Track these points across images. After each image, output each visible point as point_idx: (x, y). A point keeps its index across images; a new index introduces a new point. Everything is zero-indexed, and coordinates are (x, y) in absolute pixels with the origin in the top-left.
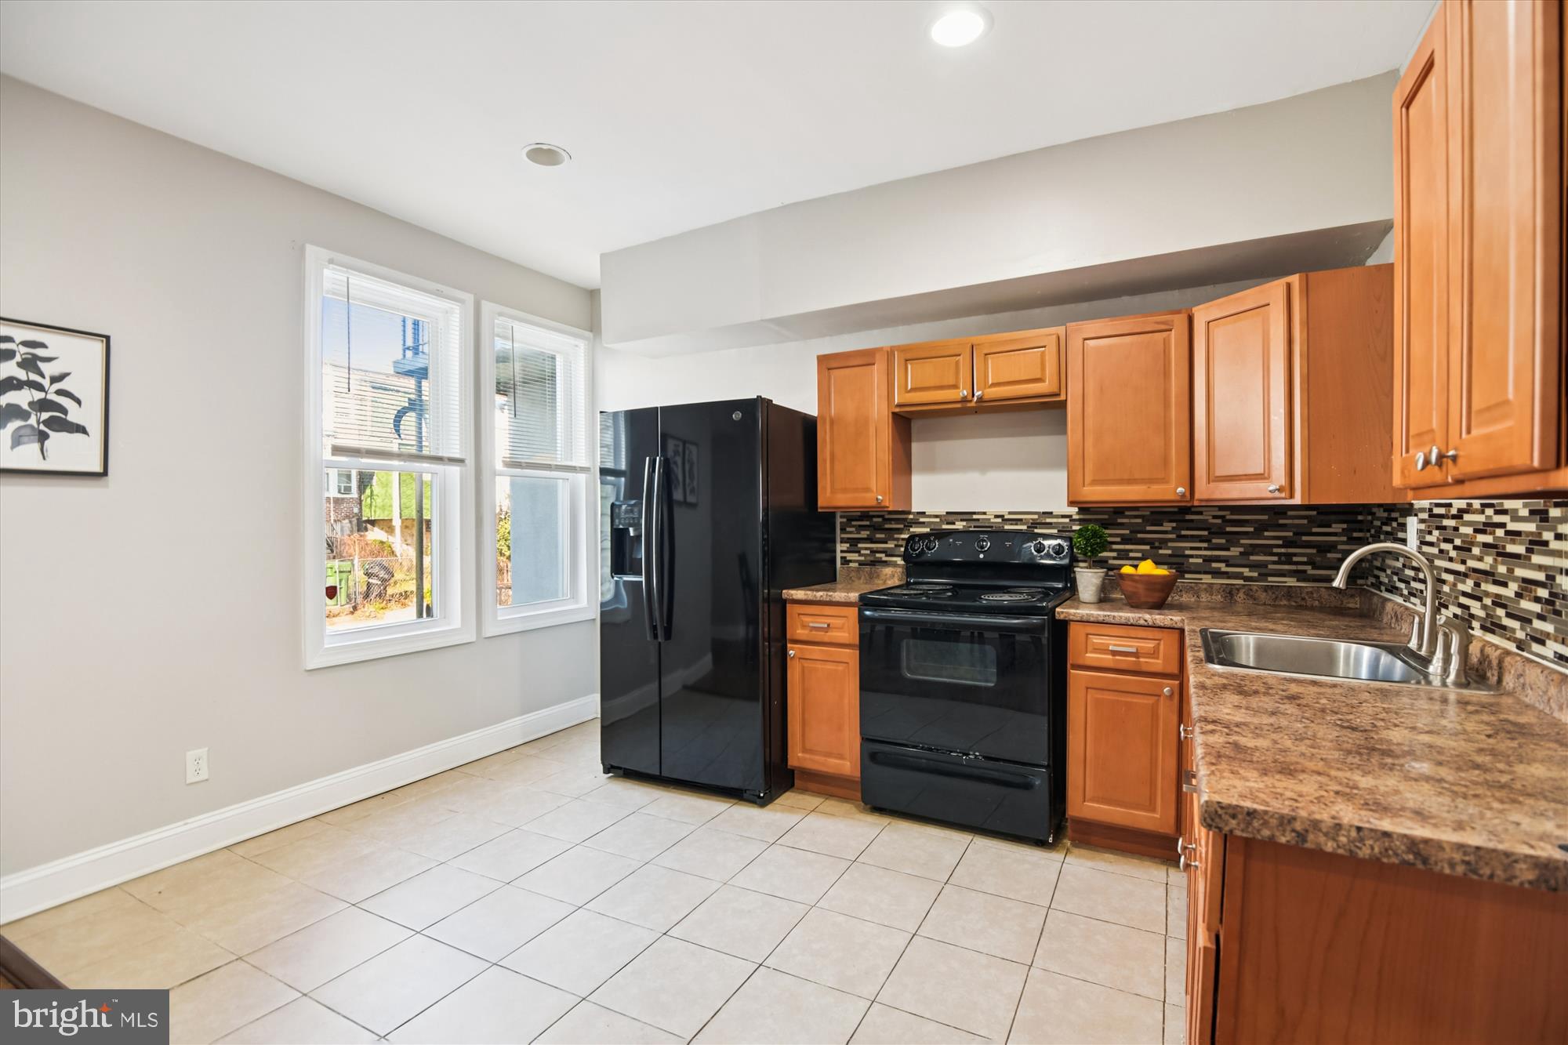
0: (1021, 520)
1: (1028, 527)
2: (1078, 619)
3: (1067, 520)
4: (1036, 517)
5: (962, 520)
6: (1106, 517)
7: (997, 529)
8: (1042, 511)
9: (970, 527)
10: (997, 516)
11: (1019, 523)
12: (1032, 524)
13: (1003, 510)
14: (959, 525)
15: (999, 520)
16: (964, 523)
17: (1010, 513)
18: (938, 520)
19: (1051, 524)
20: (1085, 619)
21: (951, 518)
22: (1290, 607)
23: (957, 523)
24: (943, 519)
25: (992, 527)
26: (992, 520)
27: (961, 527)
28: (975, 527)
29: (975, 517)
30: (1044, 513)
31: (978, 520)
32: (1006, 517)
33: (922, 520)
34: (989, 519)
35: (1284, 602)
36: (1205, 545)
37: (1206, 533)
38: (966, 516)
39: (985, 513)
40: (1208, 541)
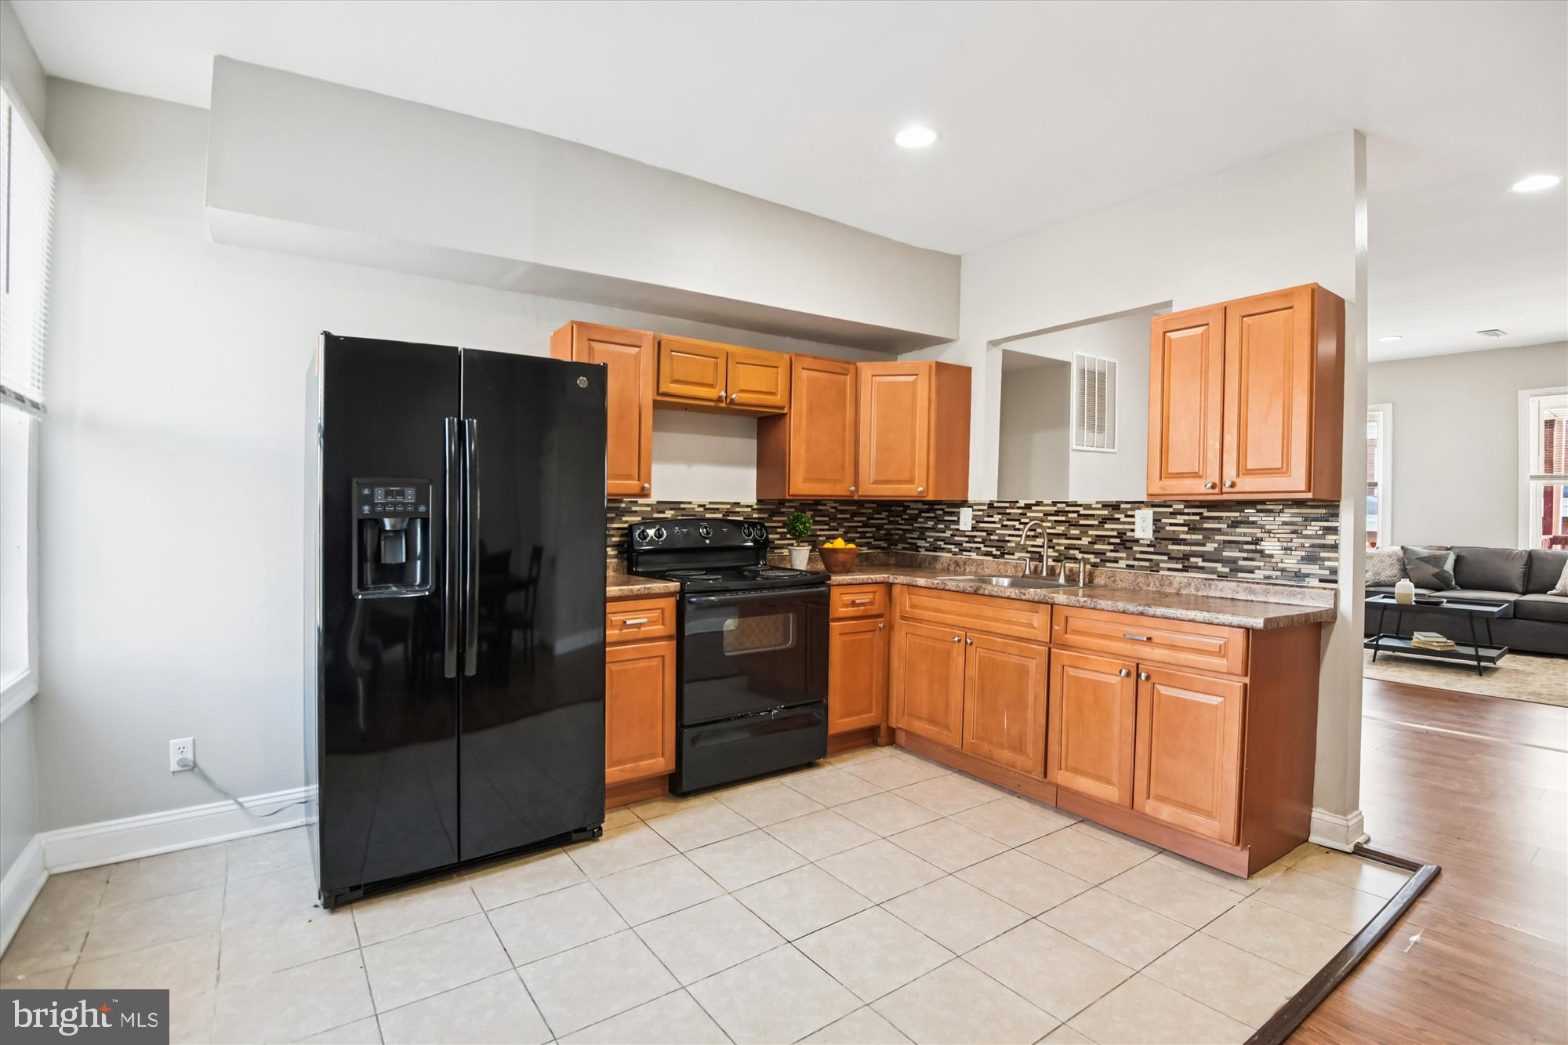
0: (718, 509)
1: (723, 515)
2: (837, 583)
3: (749, 509)
4: (729, 506)
5: (671, 509)
6: (774, 507)
7: (700, 517)
8: (733, 501)
9: (678, 516)
10: (700, 506)
11: (717, 511)
12: (726, 512)
13: (705, 500)
14: (669, 514)
15: (702, 509)
16: (673, 512)
17: (710, 503)
18: (649, 509)
19: (739, 512)
20: (841, 583)
21: (661, 507)
22: (867, 565)
23: (667, 512)
24: (654, 507)
25: (696, 515)
26: (696, 510)
27: (669, 516)
28: (682, 516)
29: (682, 506)
30: (735, 503)
31: (685, 509)
32: (707, 506)
33: (634, 509)
34: (694, 509)
35: (865, 563)
36: (827, 527)
37: (827, 519)
38: (674, 505)
39: (690, 503)
40: (828, 524)
